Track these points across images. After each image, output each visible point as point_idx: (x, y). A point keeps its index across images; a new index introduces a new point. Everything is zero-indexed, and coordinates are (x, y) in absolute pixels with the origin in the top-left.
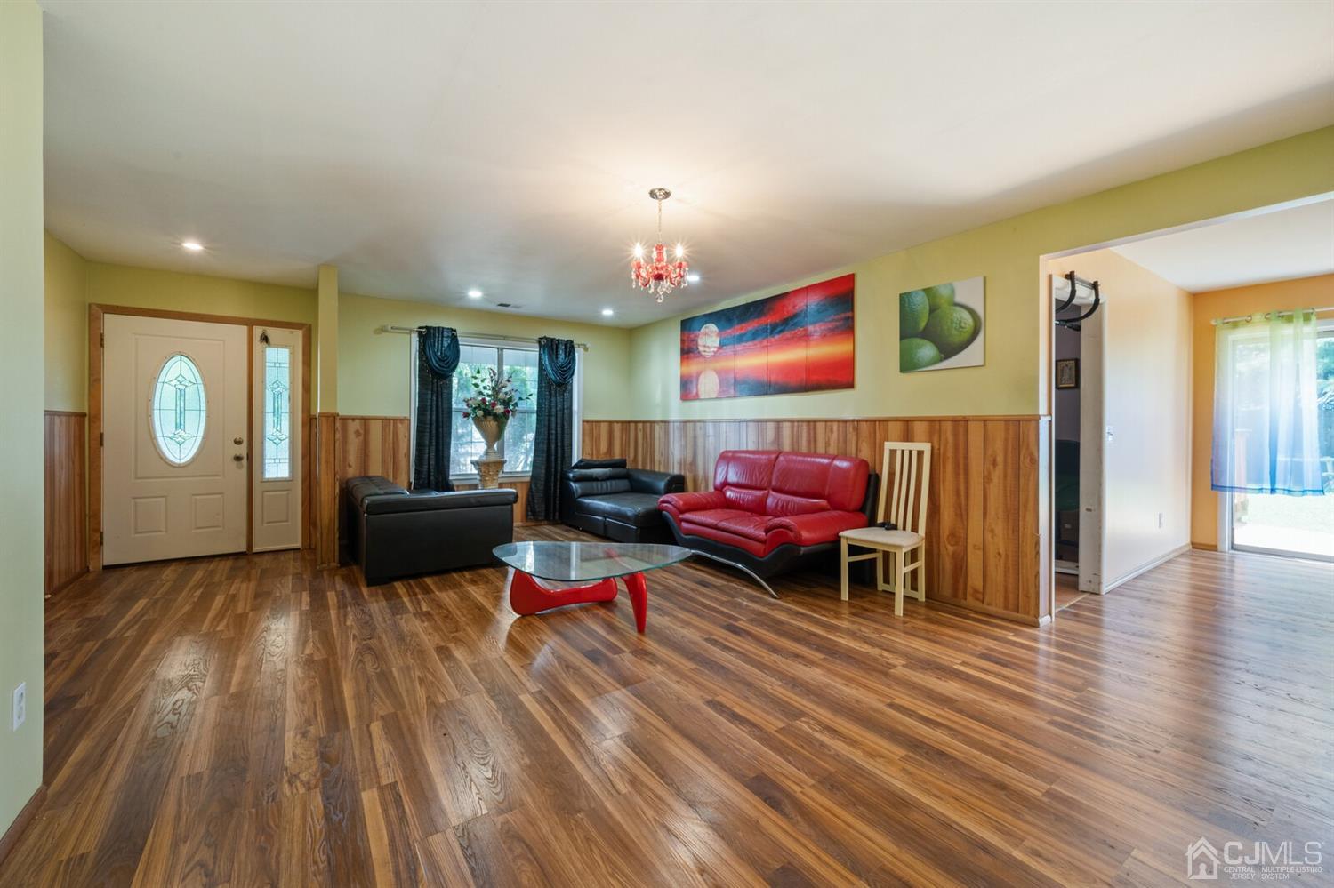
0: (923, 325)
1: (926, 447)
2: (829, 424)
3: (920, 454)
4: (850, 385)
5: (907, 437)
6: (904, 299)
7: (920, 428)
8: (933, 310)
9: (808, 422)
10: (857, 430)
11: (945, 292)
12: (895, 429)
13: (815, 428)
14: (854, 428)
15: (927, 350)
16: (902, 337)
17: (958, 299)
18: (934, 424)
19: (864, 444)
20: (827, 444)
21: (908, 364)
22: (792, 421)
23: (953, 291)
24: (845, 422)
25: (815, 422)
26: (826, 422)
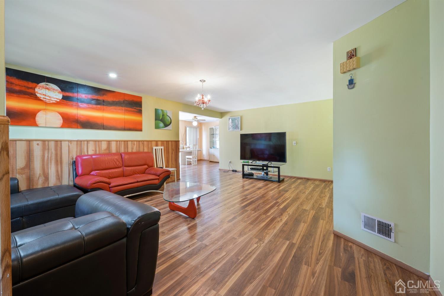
0: (161, 118)
1: (163, 147)
2: (133, 142)
3: (162, 149)
4: (141, 130)
5: (157, 145)
6: (156, 111)
7: (159, 143)
8: (163, 115)
9: (124, 141)
10: (143, 144)
11: (165, 112)
12: (154, 143)
13: (127, 144)
14: (142, 143)
15: (162, 124)
16: (156, 120)
17: (168, 115)
18: (162, 142)
19: (146, 148)
20: (132, 149)
21: (157, 127)
22: (117, 141)
23: (167, 112)
24: (139, 141)
25: (127, 141)
26: (132, 141)
